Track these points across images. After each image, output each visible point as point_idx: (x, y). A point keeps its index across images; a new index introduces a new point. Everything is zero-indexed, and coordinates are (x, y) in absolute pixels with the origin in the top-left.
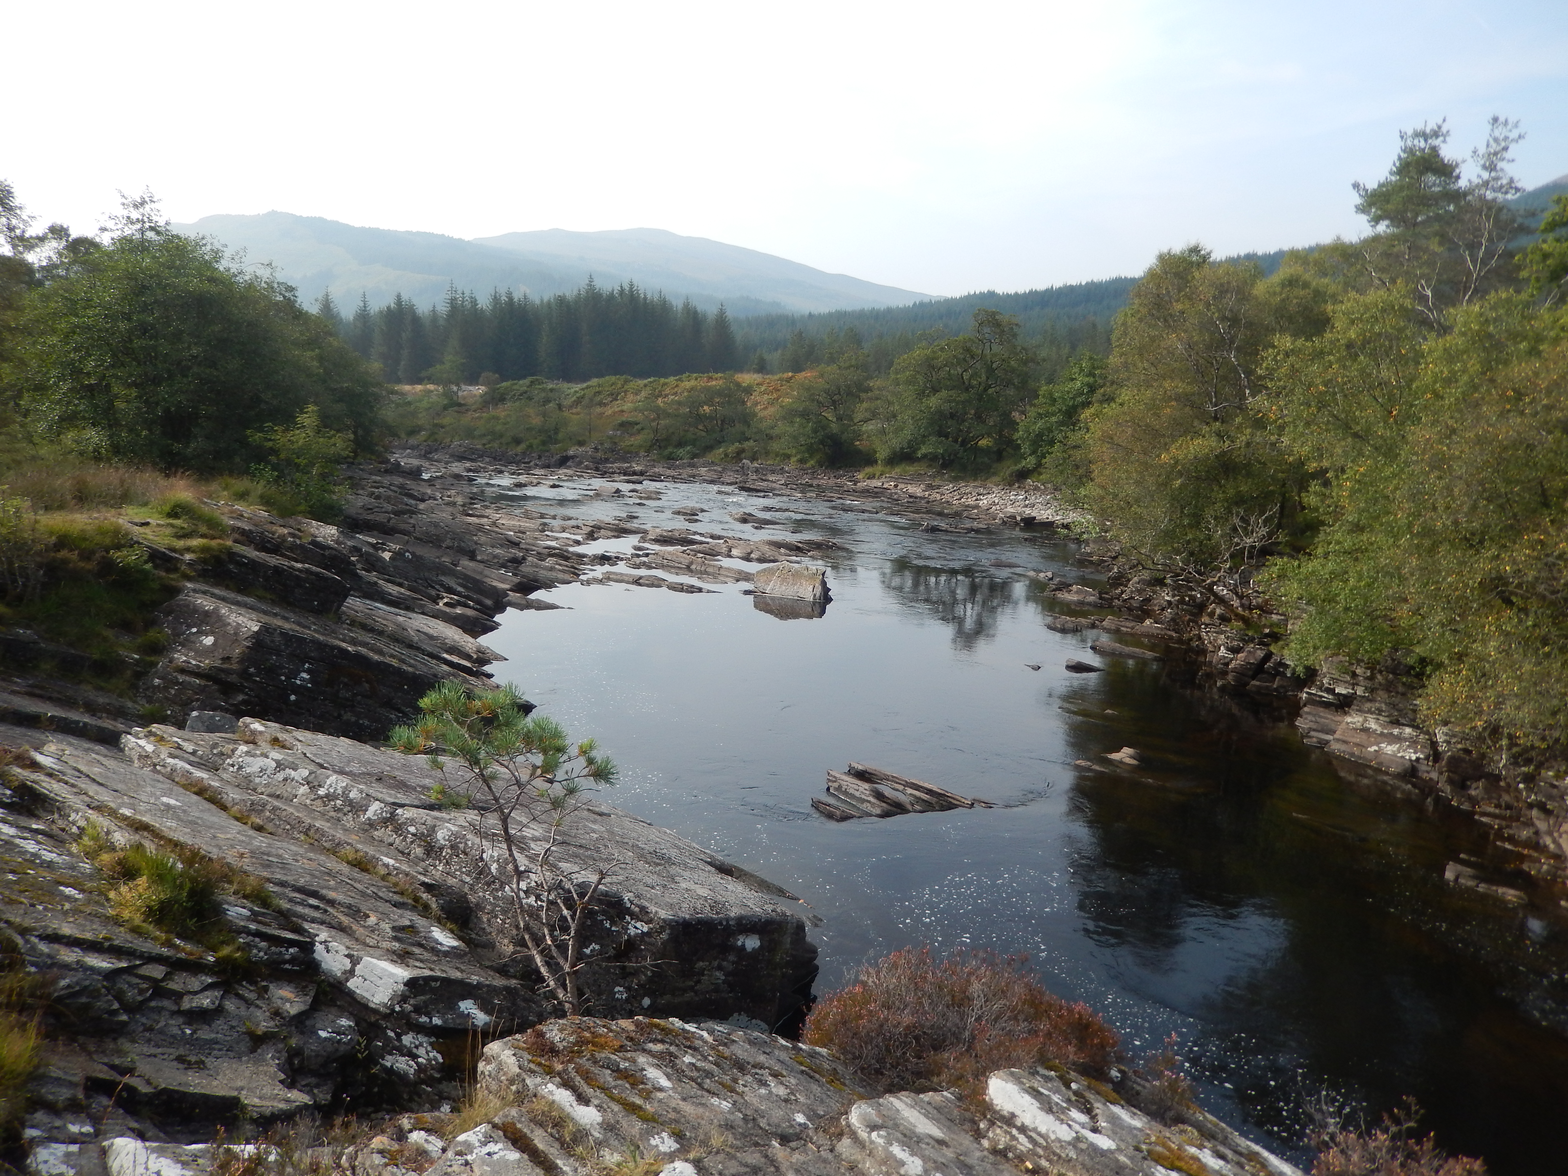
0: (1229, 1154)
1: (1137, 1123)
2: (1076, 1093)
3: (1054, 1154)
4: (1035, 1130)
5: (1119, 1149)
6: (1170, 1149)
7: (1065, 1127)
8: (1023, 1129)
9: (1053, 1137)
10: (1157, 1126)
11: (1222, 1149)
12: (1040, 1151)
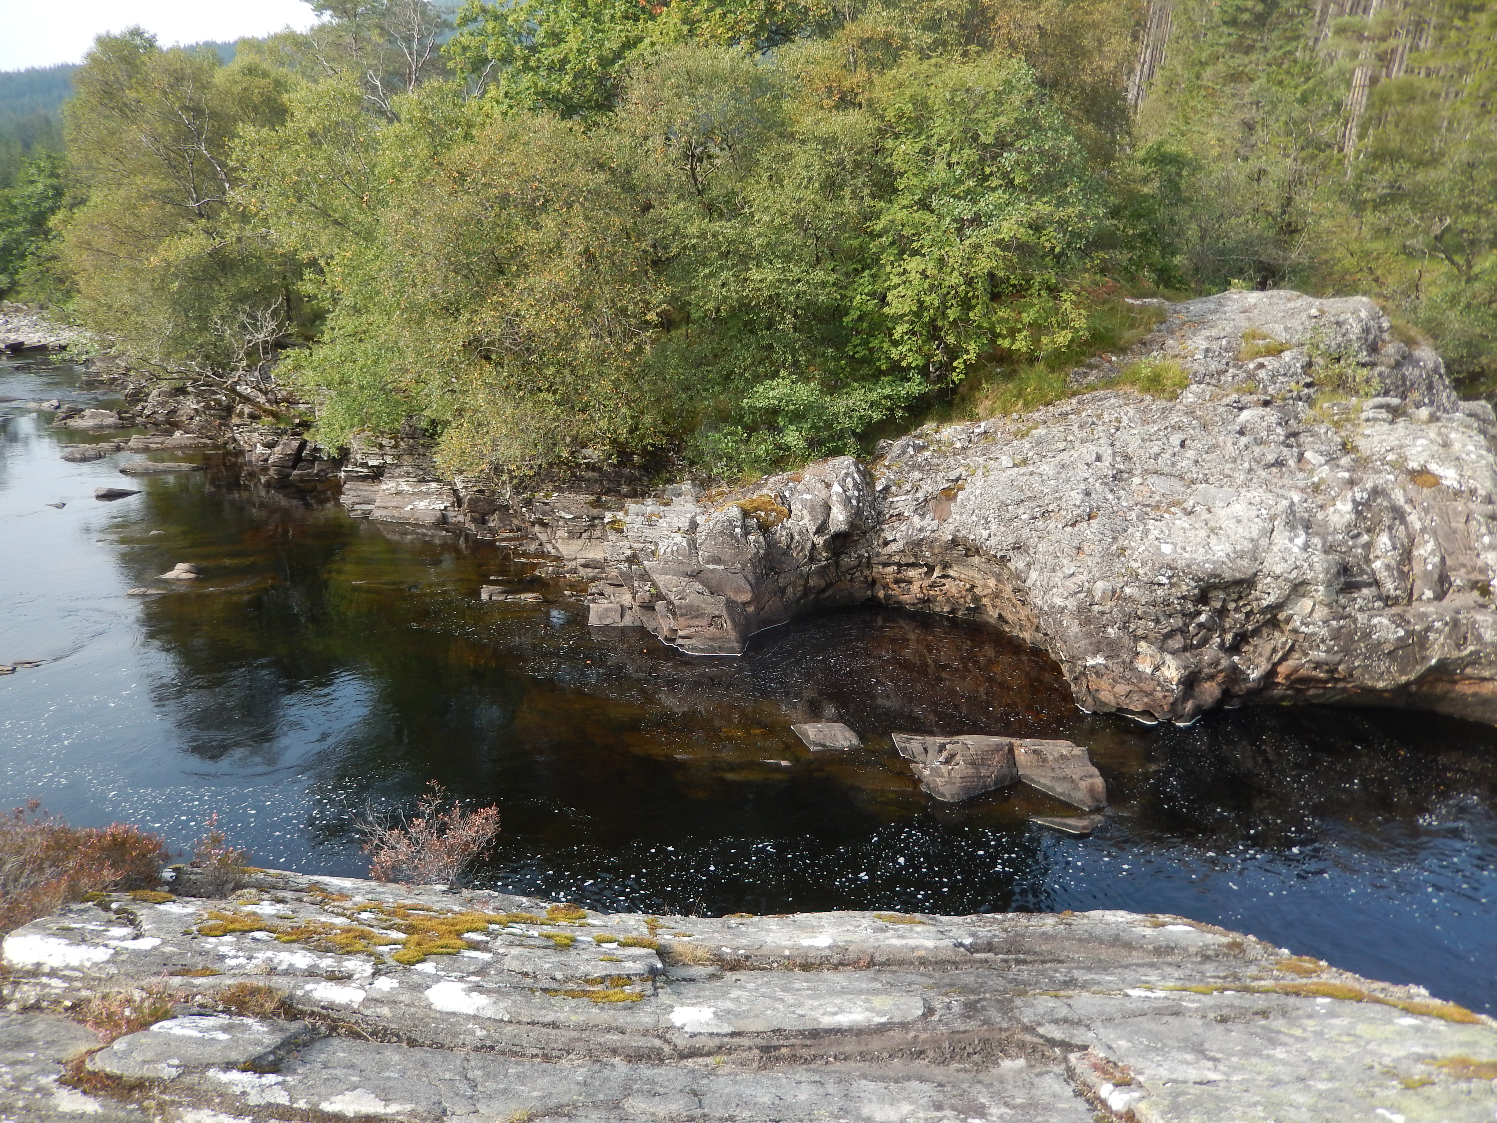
0: (289, 895)
1: (190, 909)
2: (116, 912)
3: (94, 979)
4: (67, 967)
5: (164, 942)
6: (224, 918)
7: (101, 949)
8: (53, 973)
9: (88, 964)
10: (210, 903)
11: (280, 894)
12: (78, 984)
